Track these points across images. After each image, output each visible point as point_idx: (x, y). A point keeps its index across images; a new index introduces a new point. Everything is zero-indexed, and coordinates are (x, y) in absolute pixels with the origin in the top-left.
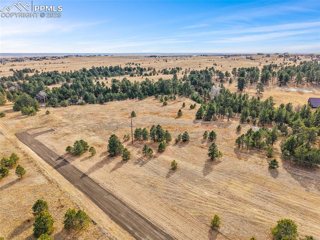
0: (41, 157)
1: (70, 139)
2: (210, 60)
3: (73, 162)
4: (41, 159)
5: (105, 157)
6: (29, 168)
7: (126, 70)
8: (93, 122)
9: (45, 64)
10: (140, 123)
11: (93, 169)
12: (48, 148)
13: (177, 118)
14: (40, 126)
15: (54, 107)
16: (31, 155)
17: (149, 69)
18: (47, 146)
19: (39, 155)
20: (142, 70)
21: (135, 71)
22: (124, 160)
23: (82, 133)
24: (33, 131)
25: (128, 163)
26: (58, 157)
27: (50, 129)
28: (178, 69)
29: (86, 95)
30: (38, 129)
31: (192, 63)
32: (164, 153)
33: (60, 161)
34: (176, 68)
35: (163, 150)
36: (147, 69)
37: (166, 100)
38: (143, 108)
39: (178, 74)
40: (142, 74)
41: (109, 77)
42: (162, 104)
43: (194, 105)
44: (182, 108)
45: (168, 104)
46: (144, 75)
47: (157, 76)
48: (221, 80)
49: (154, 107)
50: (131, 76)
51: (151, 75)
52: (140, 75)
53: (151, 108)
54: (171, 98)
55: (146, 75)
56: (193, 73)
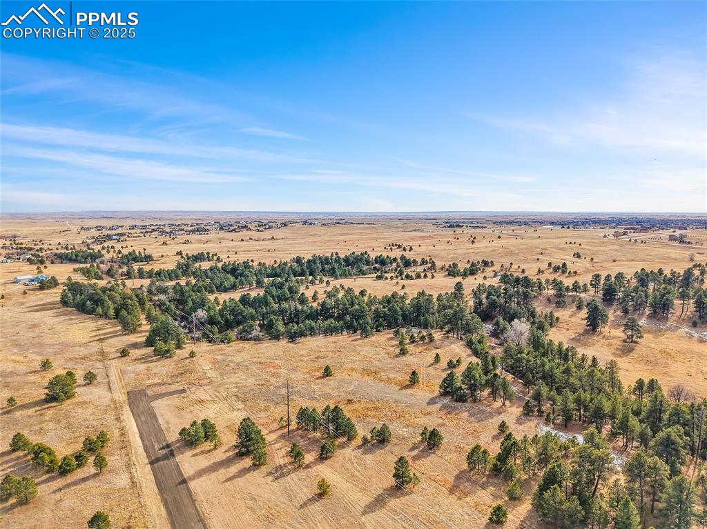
0: (143, 441)
1: (200, 413)
2: (571, 243)
3: (181, 456)
4: (141, 444)
5: (231, 453)
6: (117, 457)
7: (377, 263)
8: (254, 382)
9: (242, 240)
10: (329, 391)
11: (200, 474)
12: (159, 425)
13: (406, 387)
14: (170, 381)
15: (210, 342)
16: (130, 436)
17: (424, 262)
18: (161, 421)
19: (141, 436)
20: (407, 264)
21: (394, 265)
22: (254, 465)
23: (225, 402)
24: (154, 389)
25: (258, 471)
26: (164, 444)
27: (181, 388)
28: (486, 263)
29: (271, 320)
30: (164, 387)
31: (527, 249)
32: (328, 462)
33: (164, 452)
34: (481, 261)
35: (329, 455)
36: (419, 261)
37: (413, 342)
38: (358, 357)
39: (476, 279)
40: (401, 275)
41: (336, 278)
42: (398, 351)
43: (458, 361)
44: (432, 365)
45: (410, 352)
46: (403, 276)
47: (429, 281)
48: (559, 300)
49: (380, 356)
50: (379, 278)
51: (418, 276)
52: (397, 277)
53: (372, 359)
54: (423, 338)
55: (408, 277)
56: (505, 279)
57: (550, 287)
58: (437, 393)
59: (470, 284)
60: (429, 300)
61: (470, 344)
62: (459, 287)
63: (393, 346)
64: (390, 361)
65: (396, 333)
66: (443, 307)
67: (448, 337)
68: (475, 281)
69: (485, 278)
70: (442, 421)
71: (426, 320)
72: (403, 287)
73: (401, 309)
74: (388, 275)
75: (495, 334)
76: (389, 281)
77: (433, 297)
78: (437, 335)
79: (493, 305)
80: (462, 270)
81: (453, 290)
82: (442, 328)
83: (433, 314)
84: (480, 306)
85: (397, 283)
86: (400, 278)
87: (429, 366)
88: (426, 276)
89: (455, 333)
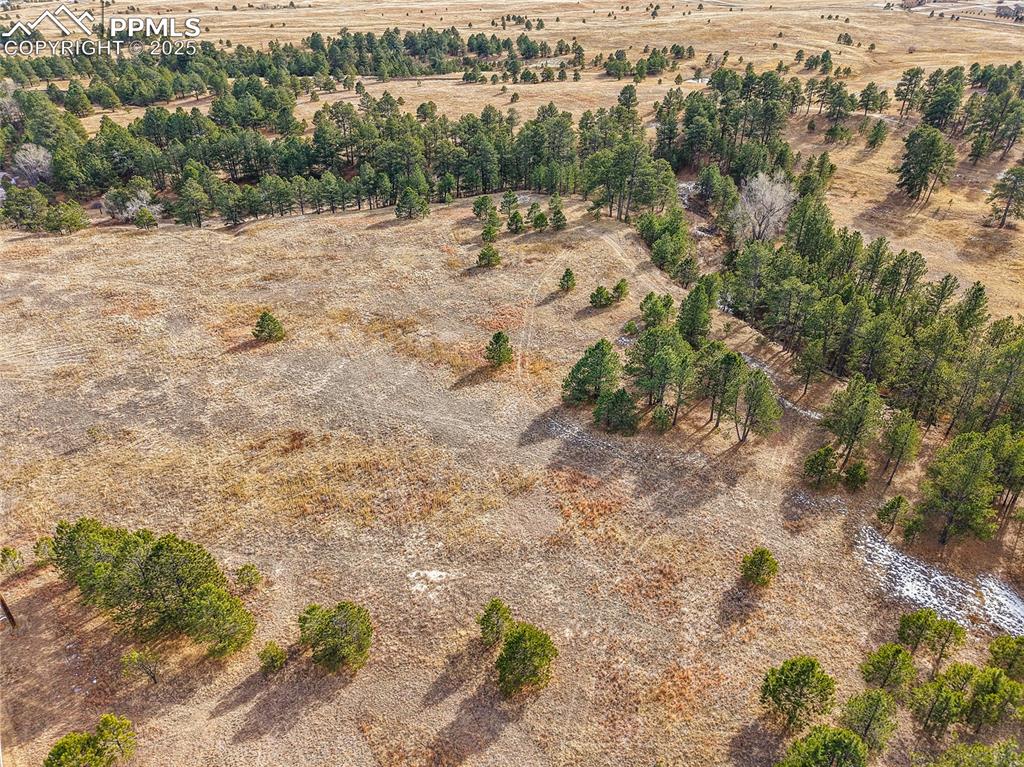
2: (830, 18)
7: (470, 49)
9: (235, 8)
13: (474, 377)
17: (562, 49)
20: (530, 52)
21: (505, 53)
28: (678, 53)
34: (669, 49)
36: (553, 47)
37: (515, 232)
38: (373, 277)
39: (660, 81)
40: (515, 73)
41: (381, 78)
42: (474, 259)
43: (617, 289)
44: (553, 297)
45: (505, 261)
46: (519, 77)
47: (569, 86)
48: (833, 127)
49: (427, 274)
50: (469, 79)
51: (548, 76)
52: (505, 77)
53: (405, 283)
54: (540, 221)
55: (528, 78)
56: (720, 81)
57: (815, 98)
58: (554, 398)
59: (651, 92)
60: (562, 126)
61: (648, 237)
62: (627, 96)
63: (466, 242)
64: (450, 286)
65: (479, 208)
66: (590, 144)
67: (597, 216)
68: (660, 87)
69: (679, 80)
70: (560, 521)
71: (551, 174)
72: (515, 98)
73: (498, 147)
74: (488, 75)
75: (699, 204)
76: (488, 86)
77: (574, 119)
78: (573, 212)
79: (696, 138)
80: (633, 65)
81: (616, 104)
82: (585, 194)
83: (570, 158)
84: (670, 139)
85: (504, 89)
86: (511, 80)
87: (545, 302)
88: (562, 77)
89: (615, 206)
